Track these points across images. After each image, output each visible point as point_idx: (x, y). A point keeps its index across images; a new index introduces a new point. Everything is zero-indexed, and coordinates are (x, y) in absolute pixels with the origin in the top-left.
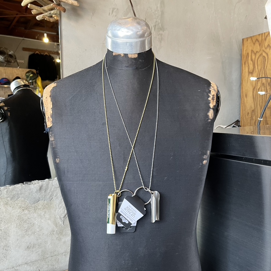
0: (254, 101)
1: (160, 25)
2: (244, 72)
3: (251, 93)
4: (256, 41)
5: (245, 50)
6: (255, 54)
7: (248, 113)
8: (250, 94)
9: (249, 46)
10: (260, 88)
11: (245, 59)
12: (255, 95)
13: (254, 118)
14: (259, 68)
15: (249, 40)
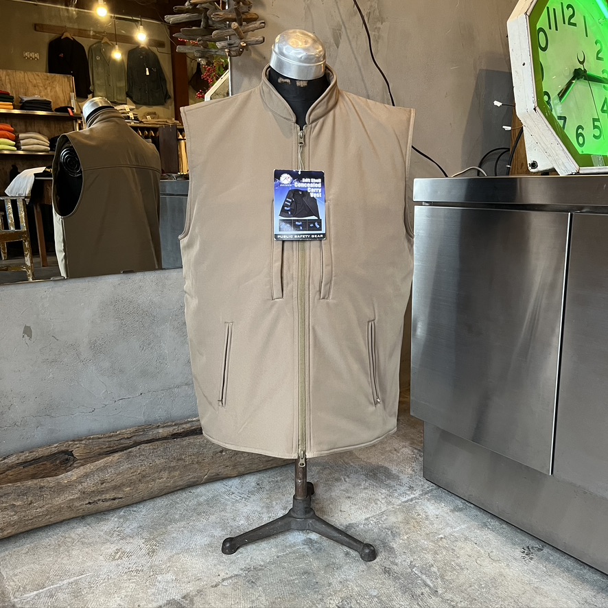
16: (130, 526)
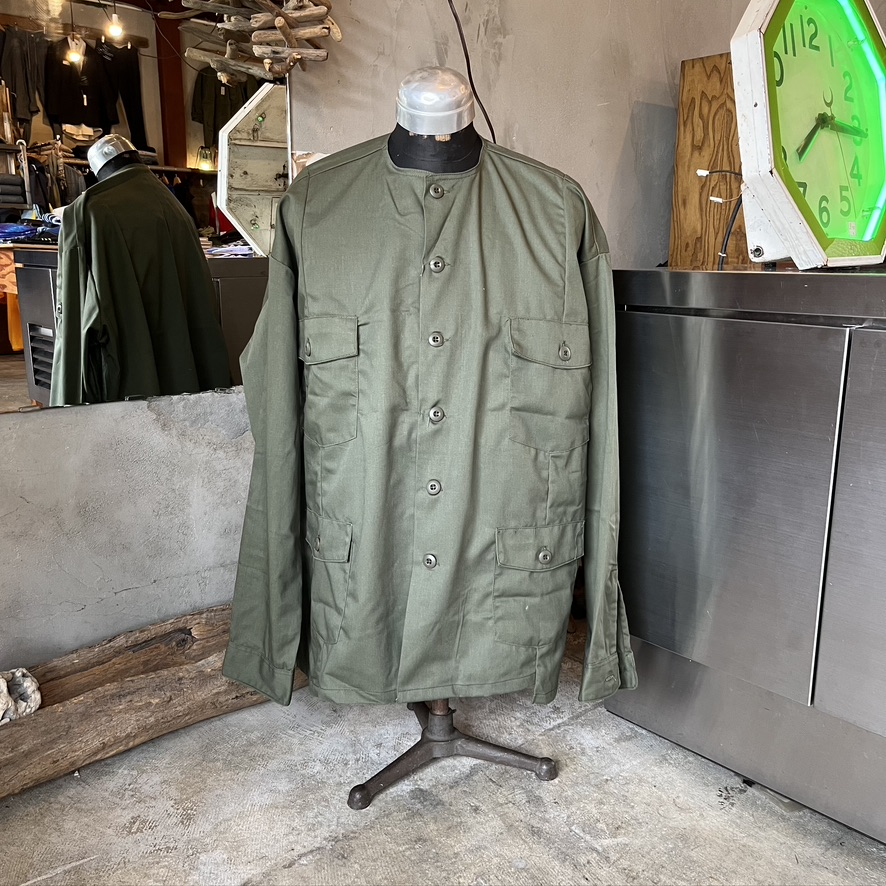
0: (701, 215)
1: (498, 20)
2: (681, 143)
3: (697, 196)
4: (712, 71)
5: (686, 90)
6: (710, 102)
7: (687, 244)
8: (694, 199)
9: (697, 82)
10: (716, 185)
11: (686, 111)
12: (704, 203)
13: (700, 256)
14: (718, 137)
15: (698, 67)
16: (150, 782)
